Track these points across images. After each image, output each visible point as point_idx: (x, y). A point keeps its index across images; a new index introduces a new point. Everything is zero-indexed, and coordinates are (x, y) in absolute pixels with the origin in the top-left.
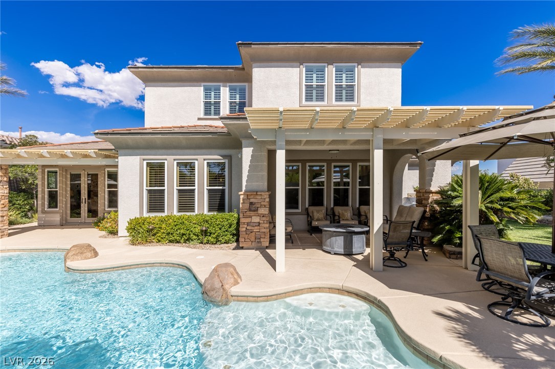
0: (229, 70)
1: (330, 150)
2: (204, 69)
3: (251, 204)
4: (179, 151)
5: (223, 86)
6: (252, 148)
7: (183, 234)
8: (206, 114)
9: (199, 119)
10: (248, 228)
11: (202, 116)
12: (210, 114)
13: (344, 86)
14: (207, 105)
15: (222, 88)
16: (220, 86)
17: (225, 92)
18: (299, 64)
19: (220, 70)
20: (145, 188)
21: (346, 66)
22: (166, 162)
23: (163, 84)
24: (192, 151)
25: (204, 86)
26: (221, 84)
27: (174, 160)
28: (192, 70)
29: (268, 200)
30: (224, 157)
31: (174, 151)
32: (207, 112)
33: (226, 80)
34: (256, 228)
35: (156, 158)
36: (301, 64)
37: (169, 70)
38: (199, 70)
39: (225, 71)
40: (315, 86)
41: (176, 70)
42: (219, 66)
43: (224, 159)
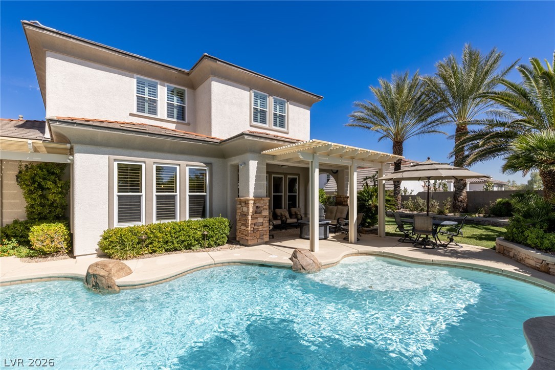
0: (172, 71)
1: (282, 166)
2: (144, 61)
3: (257, 207)
4: (159, 154)
5: (160, 85)
6: (257, 161)
7: (183, 241)
8: (138, 110)
9: (131, 115)
10: (255, 227)
11: (135, 112)
12: (143, 111)
13: (278, 115)
14: (141, 100)
15: (159, 86)
16: (157, 83)
17: (162, 92)
18: (249, 88)
19: (163, 68)
20: (116, 193)
21: (280, 100)
22: (143, 165)
23: (78, 60)
24: (173, 156)
25: (137, 78)
26: (158, 82)
27: (154, 163)
28: (128, 57)
29: (268, 204)
30: (207, 164)
31: (153, 154)
32: (140, 108)
33: (165, 79)
34: (261, 227)
35: (131, 159)
36: (251, 89)
37: (95, 47)
38: (137, 60)
39: (167, 70)
40: (259, 110)
41: (105, 50)
42: (163, 64)
43: (207, 166)
